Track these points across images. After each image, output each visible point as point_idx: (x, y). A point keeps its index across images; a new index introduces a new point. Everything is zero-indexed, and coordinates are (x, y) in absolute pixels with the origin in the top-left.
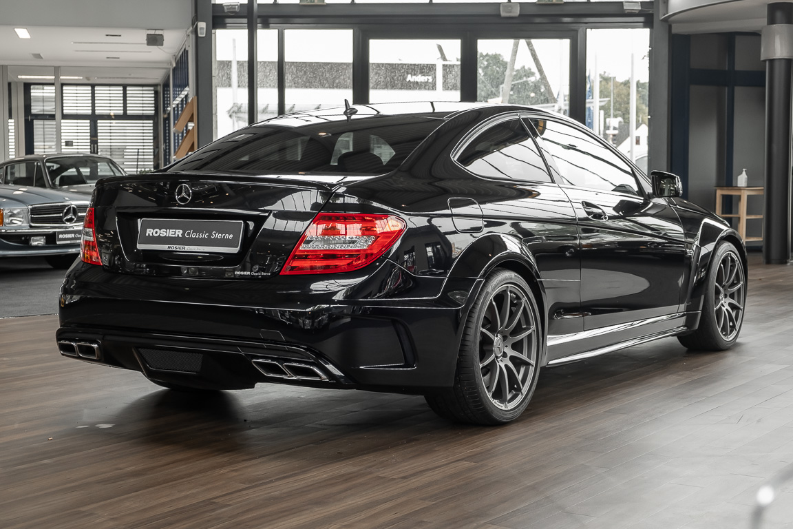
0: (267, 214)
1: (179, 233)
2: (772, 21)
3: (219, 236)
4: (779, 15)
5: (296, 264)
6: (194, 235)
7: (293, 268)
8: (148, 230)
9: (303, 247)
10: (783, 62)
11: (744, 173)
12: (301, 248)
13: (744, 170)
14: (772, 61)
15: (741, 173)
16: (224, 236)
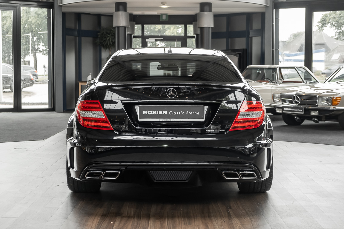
0: (220, 102)
1: (165, 112)
2: (117, 9)
3: (191, 113)
4: (121, 7)
5: (236, 125)
6: (175, 113)
7: (235, 127)
8: (144, 111)
9: (240, 117)
10: (123, 28)
11: (90, 75)
12: (238, 118)
13: (90, 74)
14: (118, 27)
15: (89, 75)
16: (194, 113)
